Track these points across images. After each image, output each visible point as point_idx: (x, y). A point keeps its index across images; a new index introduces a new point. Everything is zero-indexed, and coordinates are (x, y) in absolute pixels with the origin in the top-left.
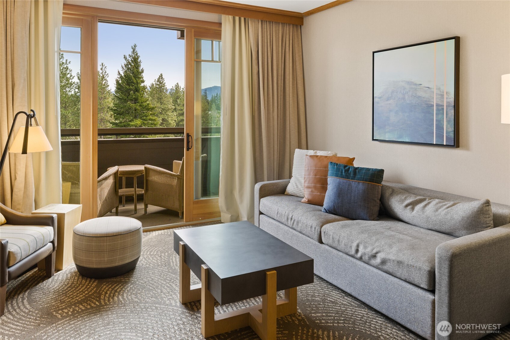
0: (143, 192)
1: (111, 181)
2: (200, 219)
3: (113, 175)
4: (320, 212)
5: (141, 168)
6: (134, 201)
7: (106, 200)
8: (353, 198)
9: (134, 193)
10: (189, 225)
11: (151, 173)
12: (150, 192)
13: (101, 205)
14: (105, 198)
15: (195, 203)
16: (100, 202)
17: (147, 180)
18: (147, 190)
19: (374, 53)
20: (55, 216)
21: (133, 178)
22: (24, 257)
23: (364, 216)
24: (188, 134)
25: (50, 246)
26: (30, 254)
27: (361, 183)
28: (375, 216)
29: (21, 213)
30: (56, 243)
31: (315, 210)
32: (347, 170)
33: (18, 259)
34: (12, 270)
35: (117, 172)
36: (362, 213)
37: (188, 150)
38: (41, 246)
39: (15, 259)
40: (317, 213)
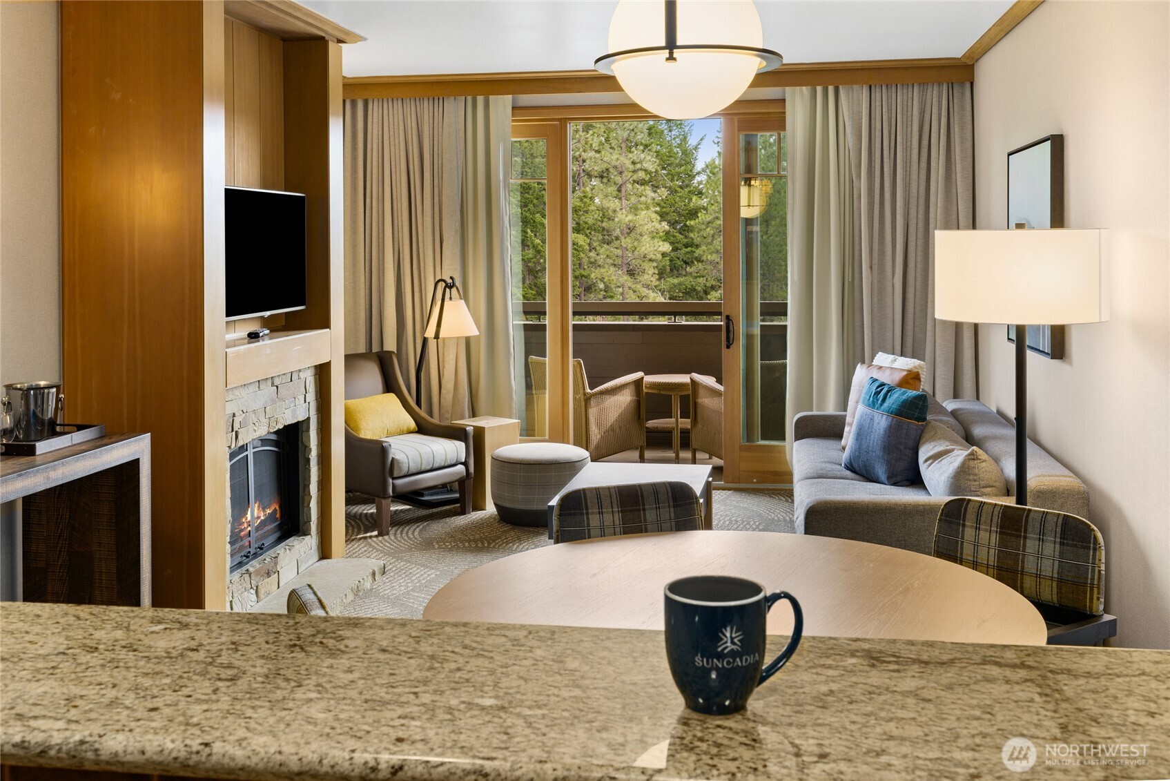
0: (686, 423)
1: (625, 399)
2: (755, 480)
3: (632, 387)
4: (839, 467)
5: (683, 379)
7: (612, 428)
8: (871, 442)
9: (674, 425)
10: (729, 489)
11: (702, 392)
12: (699, 426)
13: (599, 437)
14: (611, 426)
15: (742, 448)
16: (597, 431)
17: (695, 404)
18: (695, 422)
19: (1010, 154)
20: (470, 429)
22: (413, 470)
23: (883, 477)
24: (728, 317)
25: (461, 468)
26: (424, 468)
27: (885, 417)
28: (899, 478)
29: (435, 421)
30: (472, 470)
31: (829, 462)
32: (877, 393)
33: (405, 471)
34: (398, 482)
35: (638, 383)
36: (881, 471)
37: (728, 347)
38: (443, 464)
39: (400, 469)
40: (824, 465)
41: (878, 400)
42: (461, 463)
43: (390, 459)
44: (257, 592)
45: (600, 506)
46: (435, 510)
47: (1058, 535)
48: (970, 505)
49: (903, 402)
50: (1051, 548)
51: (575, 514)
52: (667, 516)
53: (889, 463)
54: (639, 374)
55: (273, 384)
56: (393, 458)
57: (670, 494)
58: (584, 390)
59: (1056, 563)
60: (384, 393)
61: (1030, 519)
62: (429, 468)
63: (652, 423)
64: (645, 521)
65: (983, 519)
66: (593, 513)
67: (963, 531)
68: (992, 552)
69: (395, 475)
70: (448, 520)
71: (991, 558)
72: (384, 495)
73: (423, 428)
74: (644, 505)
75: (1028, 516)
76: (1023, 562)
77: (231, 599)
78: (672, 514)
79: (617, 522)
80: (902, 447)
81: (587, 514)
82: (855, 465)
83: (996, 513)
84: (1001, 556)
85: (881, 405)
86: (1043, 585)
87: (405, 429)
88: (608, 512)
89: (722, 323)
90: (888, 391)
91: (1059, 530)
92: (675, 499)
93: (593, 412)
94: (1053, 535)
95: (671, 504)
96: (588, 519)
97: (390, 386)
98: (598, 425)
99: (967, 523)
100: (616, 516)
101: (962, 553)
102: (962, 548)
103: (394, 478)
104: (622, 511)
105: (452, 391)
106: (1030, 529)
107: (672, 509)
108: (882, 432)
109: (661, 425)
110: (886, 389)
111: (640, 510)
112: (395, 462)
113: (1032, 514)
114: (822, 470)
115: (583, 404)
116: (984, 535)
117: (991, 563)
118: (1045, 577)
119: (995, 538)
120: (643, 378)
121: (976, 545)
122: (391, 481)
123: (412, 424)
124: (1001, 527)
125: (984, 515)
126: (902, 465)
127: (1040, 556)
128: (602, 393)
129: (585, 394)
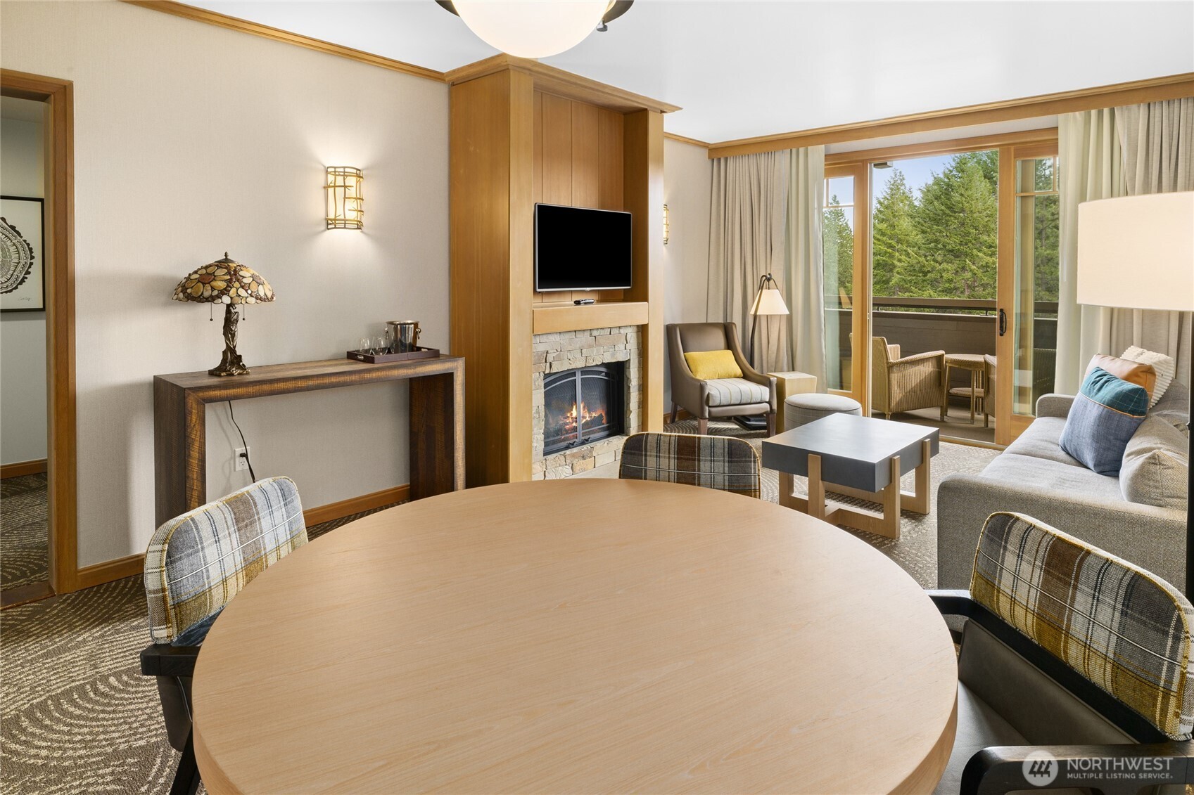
1: (928, 369)
3: (934, 361)
4: (1054, 447)
6: (970, 408)
7: (913, 390)
9: (971, 393)
10: (999, 450)
11: (992, 370)
12: (991, 395)
13: (900, 395)
15: (1013, 418)
16: (899, 391)
17: (987, 376)
18: (987, 391)
20: (774, 380)
21: (971, 371)
22: (724, 402)
23: (1091, 465)
24: (1001, 310)
25: (766, 406)
26: (732, 402)
27: (1097, 405)
28: (1107, 468)
29: (756, 371)
30: (775, 407)
31: (1046, 441)
32: (1095, 383)
33: (717, 403)
34: (713, 410)
35: (940, 358)
36: (1089, 458)
37: (1001, 335)
38: (749, 401)
39: (714, 401)
40: (1039, 443)
41: (1094, 389)
42: (766, 402)
43: (706, 394)
44: (572, 468)
45: (658, 450)
46: (752, 432)
47: (1120, 599)
48: (1018, 525)
49: (1117, 394)
50: (1108, 614)
51: (634, 454)
52: (721, 469)
53: (1097, 451)
54: (941, 352)
55: (591, 335)
56: (708, 394)
57: (726, 450)
58: (887, 360)
59: (1114, 638)
60: (725, 349)
61: (1085, 565)
62: (738, 402)
63: (955, 390)
64: (699, 470)
65: (1027, 547)
66: (650, 456)
67: (1004, 554)
68: (1033, 592)
69: (710, 405)
70: (754, 439)
71: (1032, 601)
72: (703, 417)
73: (746, 376)
74: (699, 456)
75: (1082, 560)
76: (1069, 620)
77: (545, 470)
78: (726, 469)
79: (672, 467)
80: (1111, 438)
81: (646, 455)
82: (1068, 448)
83: (1044, 544)
84: (1044, 600)
85: (1096, 394)
86: (1092, 662)
87: (733, 375)
88: (665, 457)
89: (996, 317)
90: (1106, 382)
91: (1122, 593)
92: (730, 455)
93: (895, 377)
94: (1113, 595)
95: (727, 459)
96: (646, 460)
97: (729, 345)
98: (899, 386)
99: (1008, 546)
100: (672, 461)
101: (1000, 582)
102: (1000, 576)
103: (709, 407)
104: (678, 458)
105: (775, 352)
106: (1083, 578)
107: (727, 464)
108: (1092, 420)
109: (962, 393)
110: (1105, 378)
111: (695, 460)
112: (710, 396)
113: (1089, 559)
114: (1033, 446)
115: (886, 370)
116: (1026, 568)
117: (1031, 606)
118: (1096, 652)
119: (1038, 576)
120: (943, 355)
121: (1016, 577)
122: (707, 408)
123: (739, 372)
124: (1048, 564)
125: (1029, 543)
126: (1111, 455)
127: (1092, 621)
128: (907, 362)
129: (887, 363)
